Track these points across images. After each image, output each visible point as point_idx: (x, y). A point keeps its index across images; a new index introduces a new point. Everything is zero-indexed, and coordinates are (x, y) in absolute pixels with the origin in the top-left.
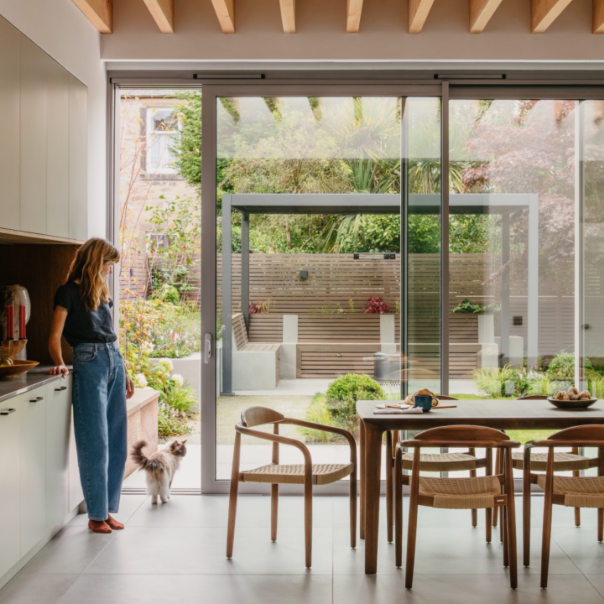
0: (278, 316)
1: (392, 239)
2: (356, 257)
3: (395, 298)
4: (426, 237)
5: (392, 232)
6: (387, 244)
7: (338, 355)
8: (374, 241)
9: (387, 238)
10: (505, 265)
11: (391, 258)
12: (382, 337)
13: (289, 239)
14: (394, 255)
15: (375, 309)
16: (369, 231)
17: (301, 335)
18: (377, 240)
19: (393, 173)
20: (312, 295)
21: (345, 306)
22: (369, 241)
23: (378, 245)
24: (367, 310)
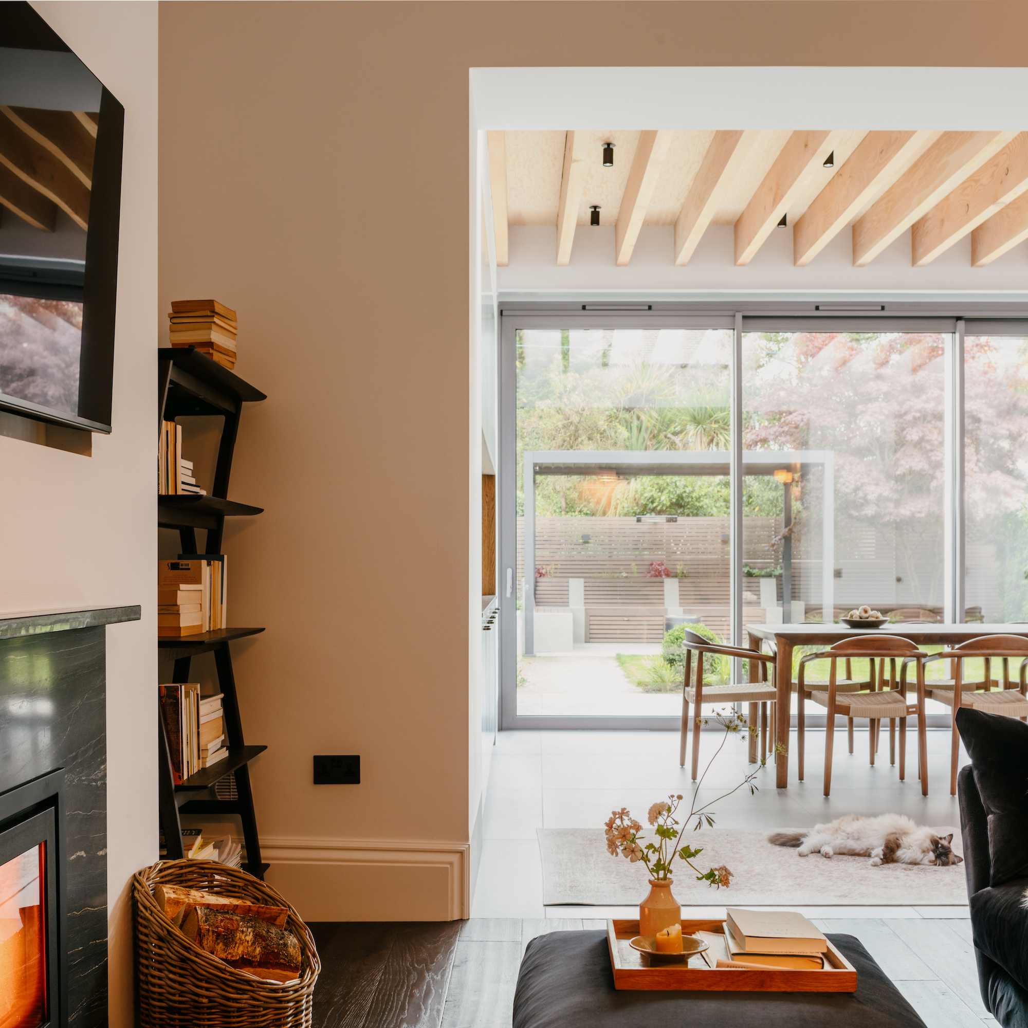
0: (565, 580)
1: (668, 504)
2: (639, 520)
3: (676, 563)
4: (703, 501)
5: (669, 497)
6: (664, 508)
7: (626, 619)
8: (651, 506)
9: (665, 502)
10: (788, 528)
11: (673, 521)
12: (666, 601)
13: (564, 505)
14: (676, 518)
15: (657, 574)
16: (646, 495)
17: (587, 600)
18: (655, 505)
19: (666, 437)
20: (595, 559)
21: (628, 571)
22: (646, 505)
23: (653, 510)
24: (649, 575)
